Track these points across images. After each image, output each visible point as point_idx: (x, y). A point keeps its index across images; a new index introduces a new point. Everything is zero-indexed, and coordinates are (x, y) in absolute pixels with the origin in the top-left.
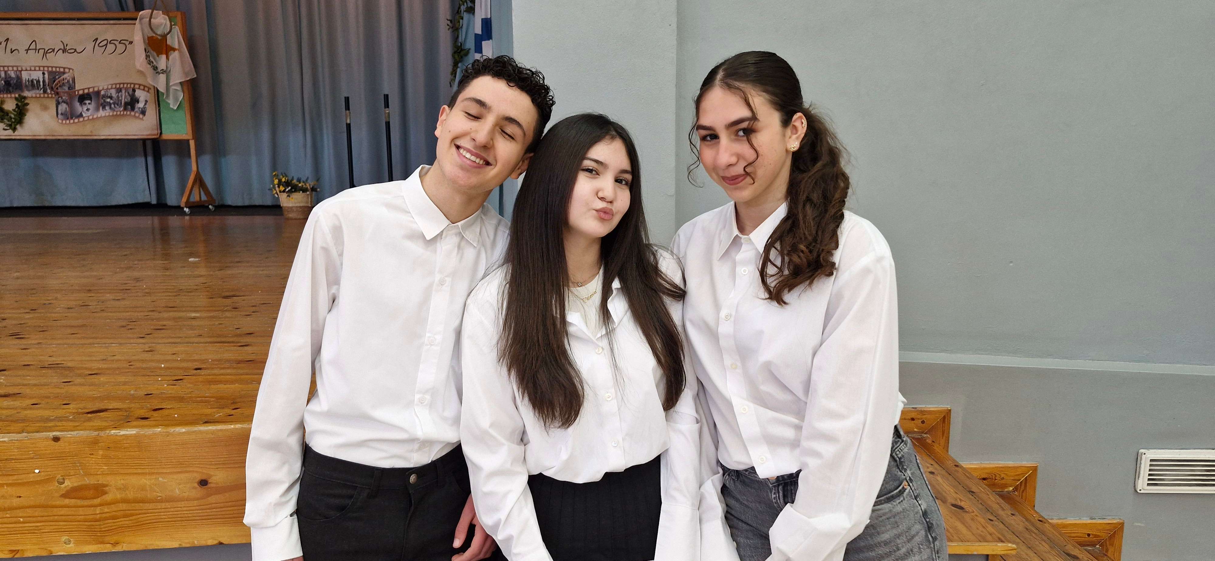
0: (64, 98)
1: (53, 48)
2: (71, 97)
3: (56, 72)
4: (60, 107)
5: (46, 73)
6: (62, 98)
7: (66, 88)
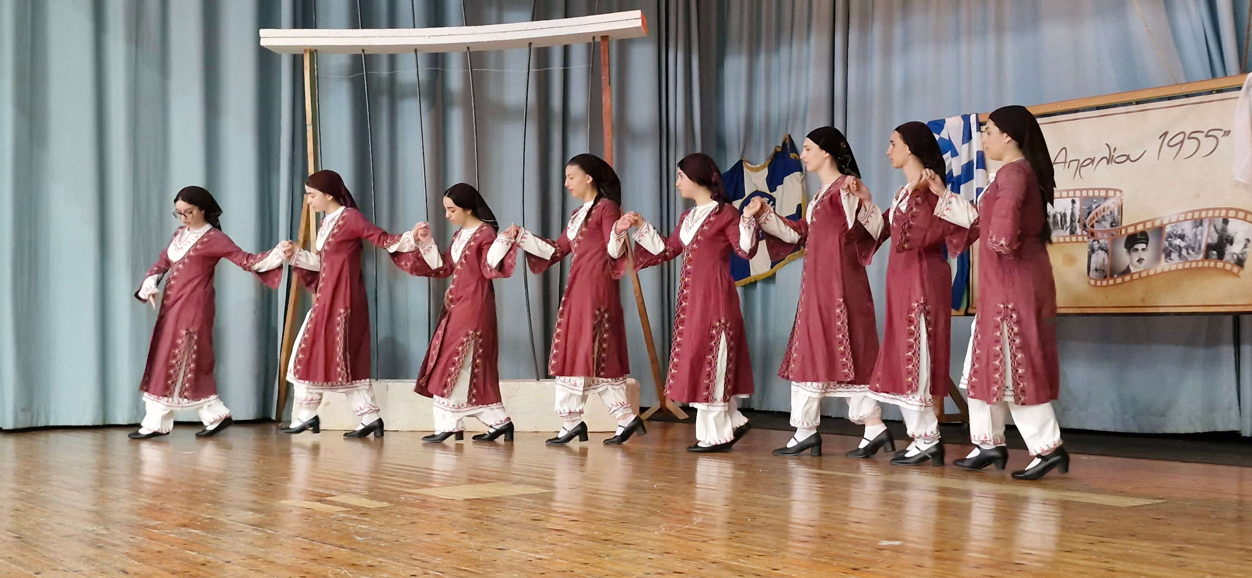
0: (1101, 241)
1: (1093, 158)
2: (1114, 240)
3: (1094, 197)
4: (1094, 257)
5: (1077, 201)
6: (1099, 242)
7: (1107, 225)
